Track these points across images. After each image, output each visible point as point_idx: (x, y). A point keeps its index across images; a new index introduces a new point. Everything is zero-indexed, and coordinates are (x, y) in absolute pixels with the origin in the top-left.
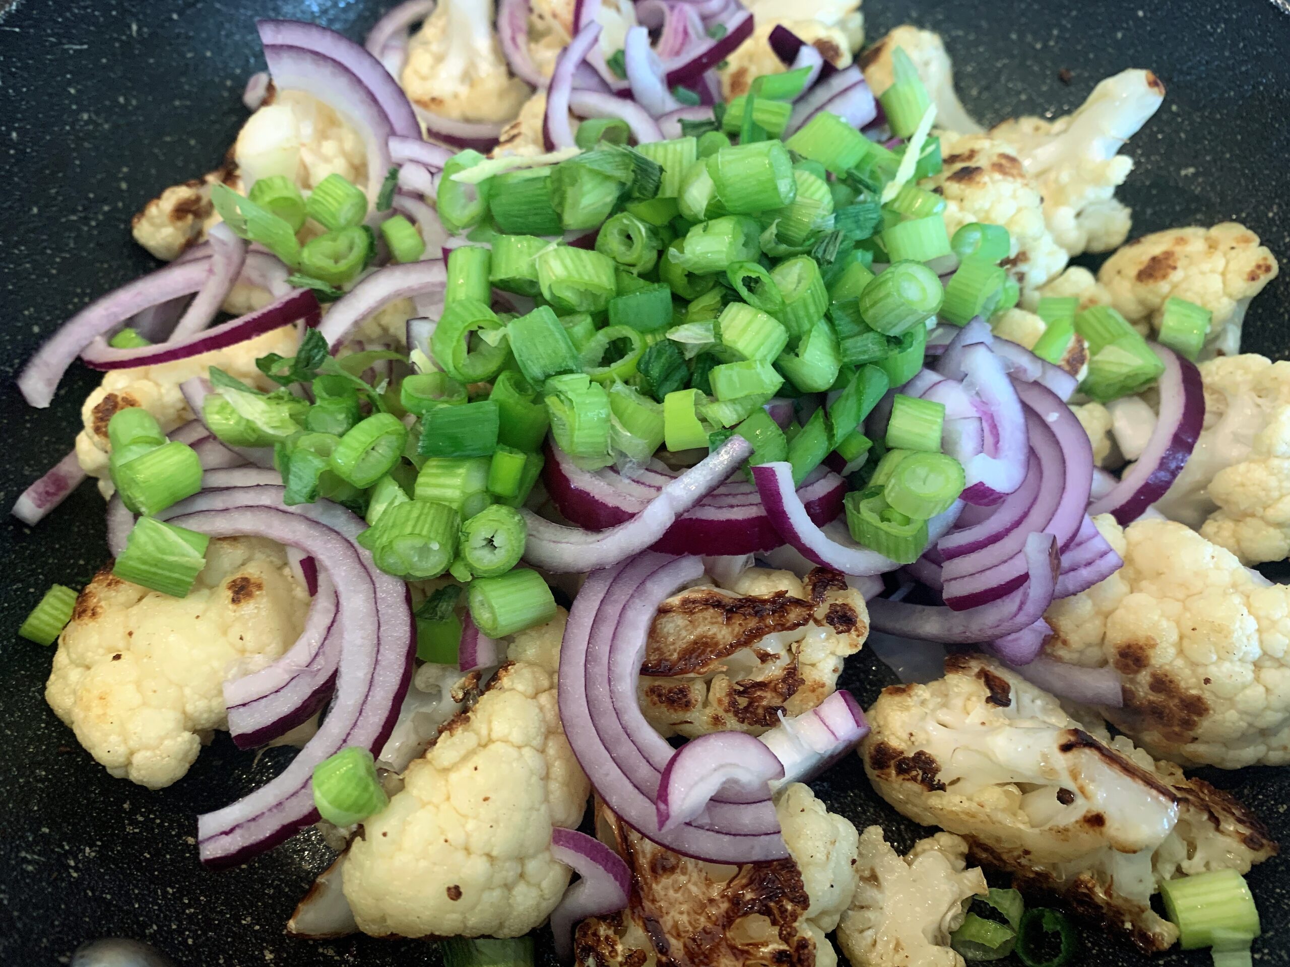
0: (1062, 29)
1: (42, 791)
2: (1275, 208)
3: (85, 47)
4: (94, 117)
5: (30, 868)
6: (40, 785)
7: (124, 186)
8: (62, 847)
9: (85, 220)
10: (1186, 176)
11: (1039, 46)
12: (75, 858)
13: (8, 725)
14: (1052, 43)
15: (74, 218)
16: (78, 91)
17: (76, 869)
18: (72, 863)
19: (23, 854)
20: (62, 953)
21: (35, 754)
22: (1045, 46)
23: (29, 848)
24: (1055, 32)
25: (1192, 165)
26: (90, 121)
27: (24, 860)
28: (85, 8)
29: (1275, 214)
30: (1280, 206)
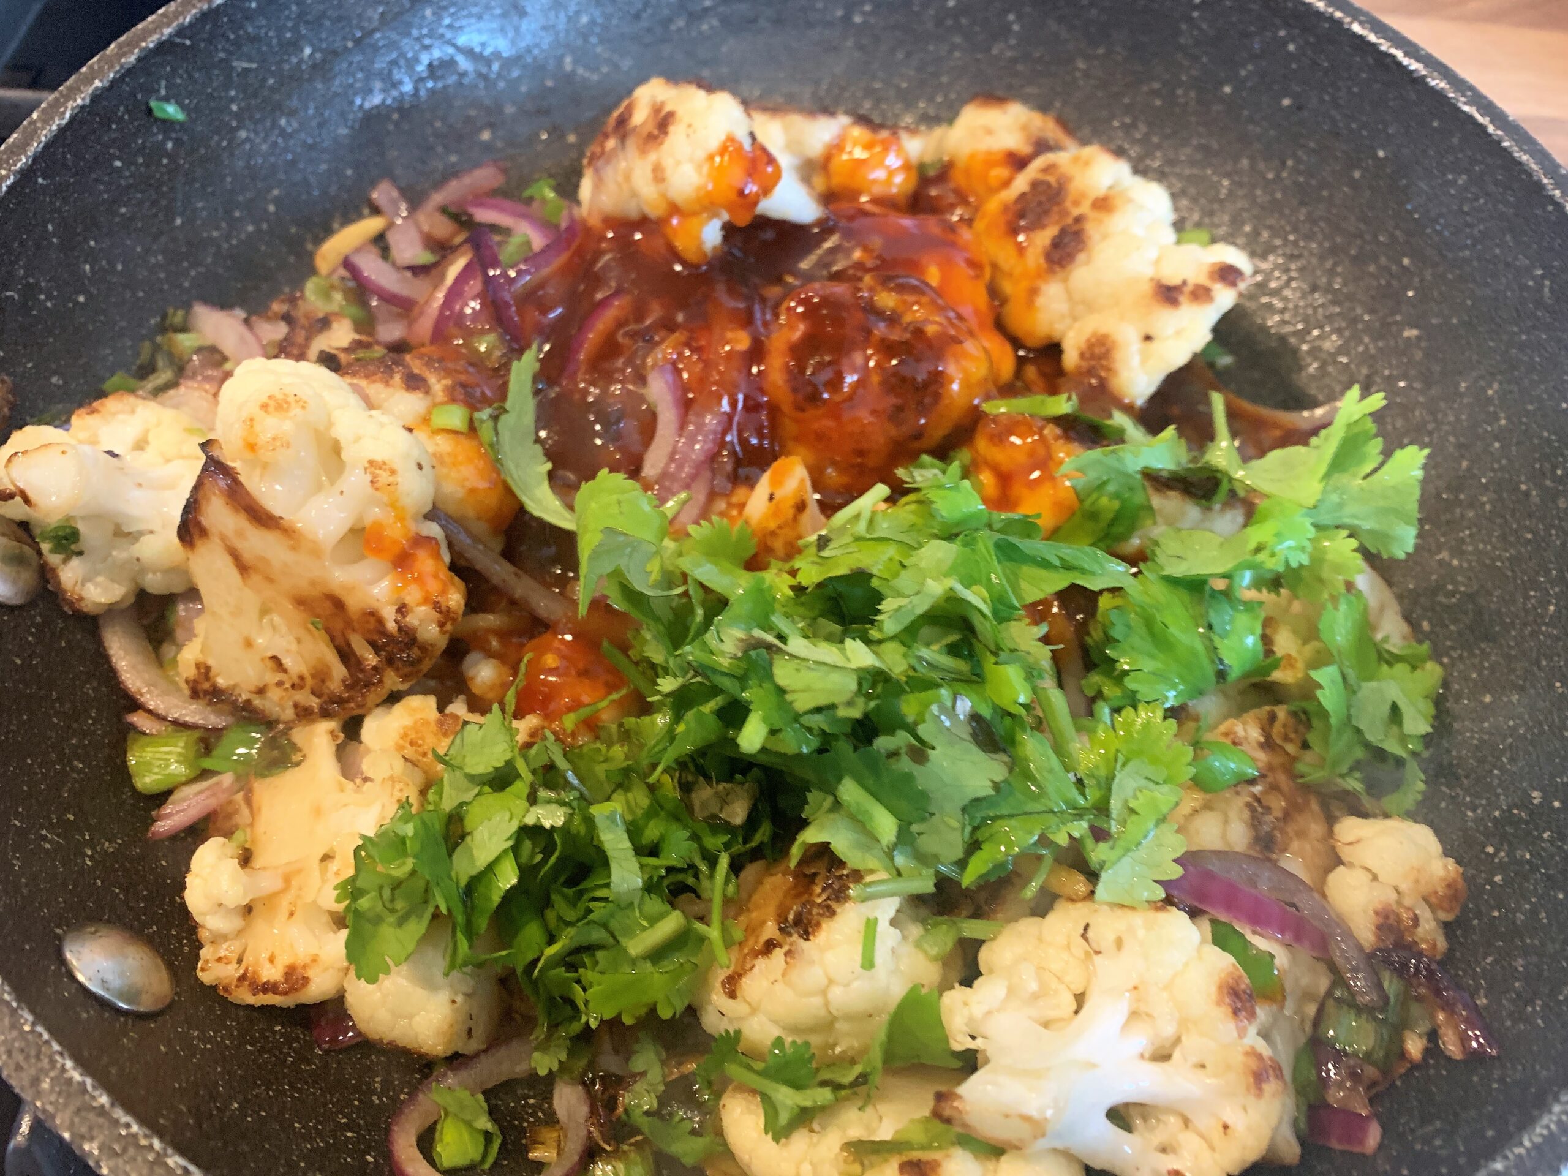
0: (1298, 160)
1: (75, 780)
2: (1496, 386)
3: (254, 66)
4: (252, 135)
5: (48, 846)
6: (75, 775)
7: (272, 208)
8: (83, 836)
9: (227, 238)
10: (1409, 339)
11: (1270, 176)
12: (93, 848)
13: (57, 714)
14: (1285, 174)
15: (215, 234)
16: (240, 109)
17: (91, 858)
18: (89, 852)
19: (44, 832)
20: (59, 926)
21: (77, 747)
22: (1278, 177)
23: (51, 827)
24: (1290, 163)
25: (1416, 327)
26: (248, 139)
27: (44, 838)
28: (259, 27)
29: (1496, 392)
30: (1501, 383)
